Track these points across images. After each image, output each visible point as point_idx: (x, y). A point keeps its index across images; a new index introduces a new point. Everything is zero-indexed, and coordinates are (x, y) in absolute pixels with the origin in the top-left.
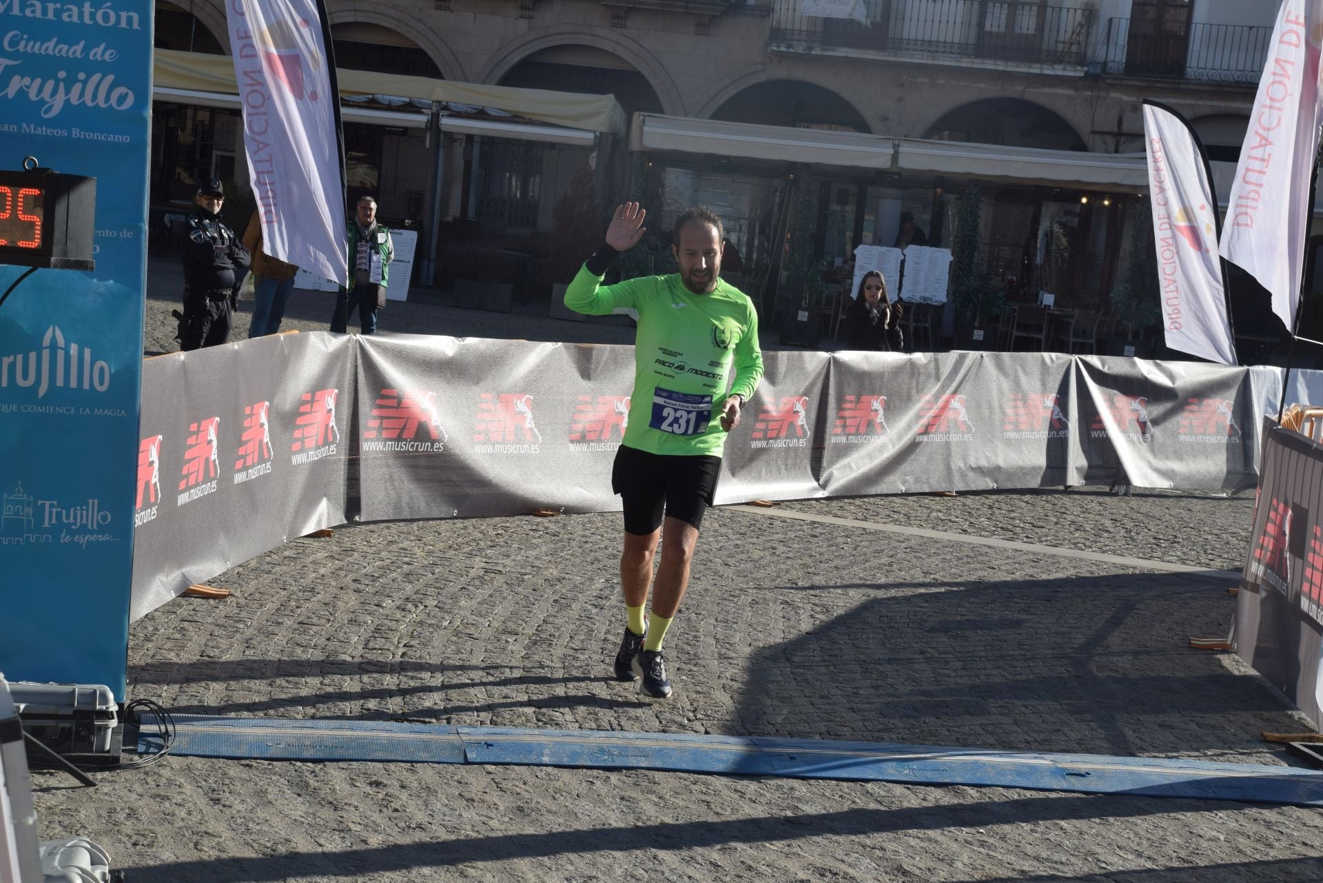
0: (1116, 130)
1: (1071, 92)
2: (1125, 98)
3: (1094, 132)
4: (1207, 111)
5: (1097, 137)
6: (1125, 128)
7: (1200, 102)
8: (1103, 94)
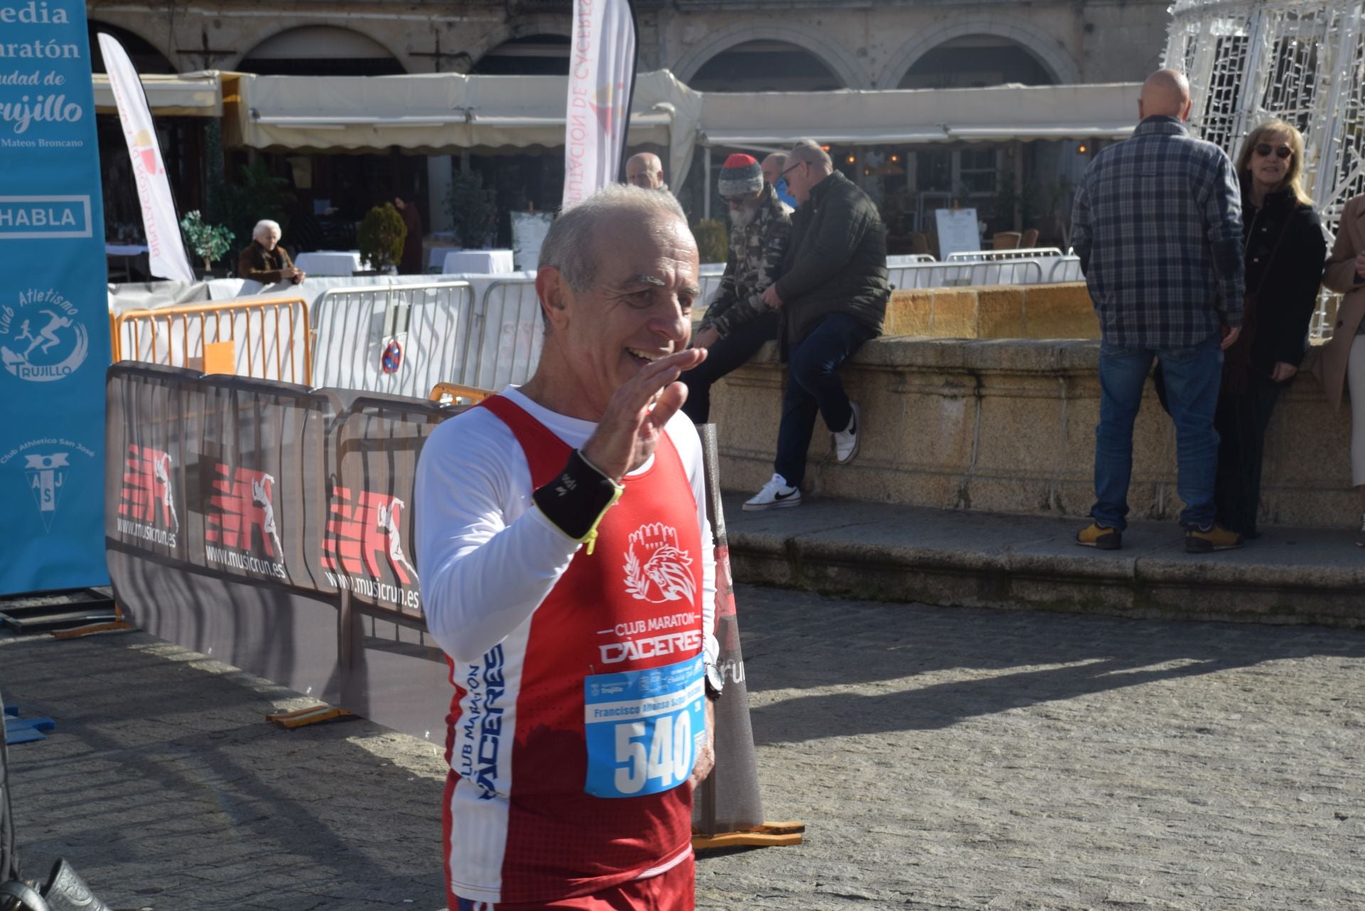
0: (202, 48)
1: (146, 9)
2: (206, 13)
3: (179, 52)
4: (294, 23)
5: (184, 57)
6: (212, 45)
7: (285, 14)
8: (180, 10)
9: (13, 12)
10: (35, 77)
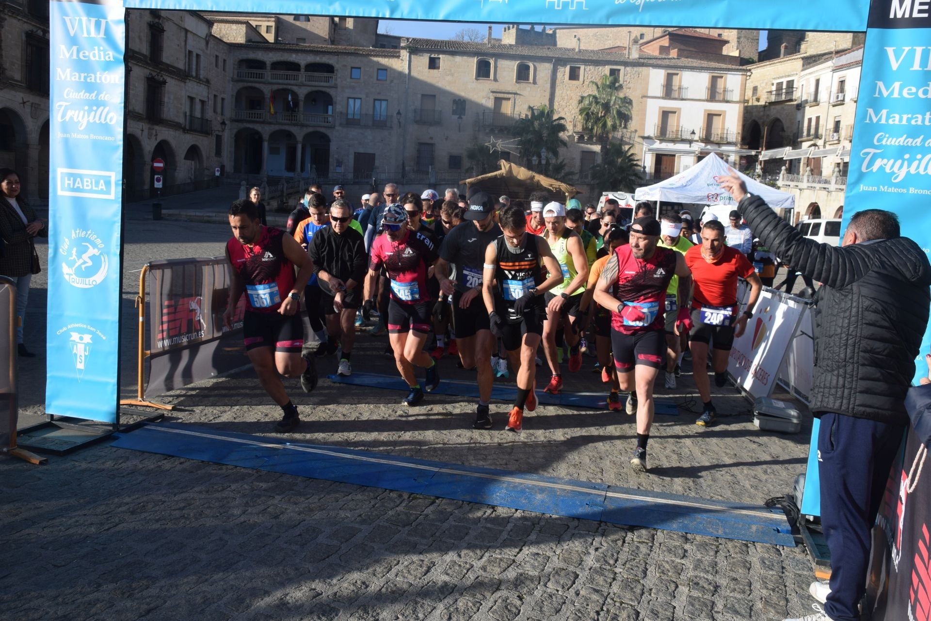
9: (914, 90)
10: (919, 140)
